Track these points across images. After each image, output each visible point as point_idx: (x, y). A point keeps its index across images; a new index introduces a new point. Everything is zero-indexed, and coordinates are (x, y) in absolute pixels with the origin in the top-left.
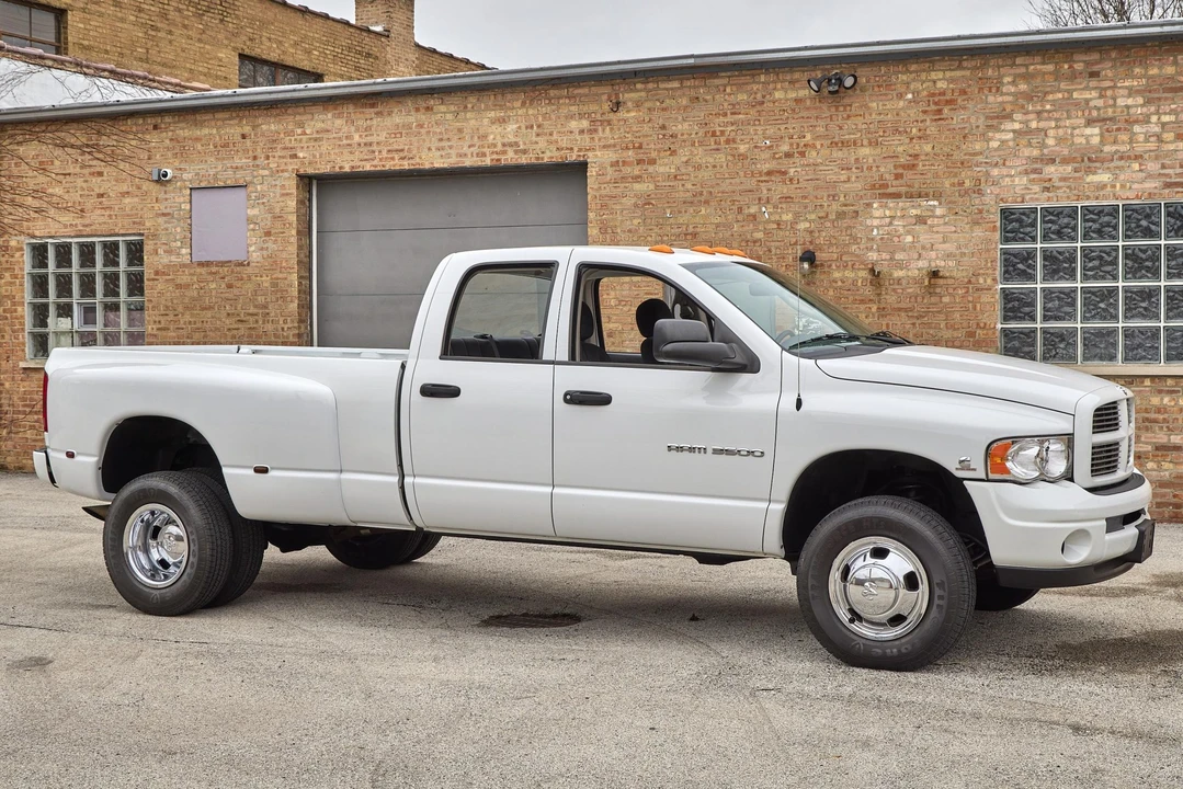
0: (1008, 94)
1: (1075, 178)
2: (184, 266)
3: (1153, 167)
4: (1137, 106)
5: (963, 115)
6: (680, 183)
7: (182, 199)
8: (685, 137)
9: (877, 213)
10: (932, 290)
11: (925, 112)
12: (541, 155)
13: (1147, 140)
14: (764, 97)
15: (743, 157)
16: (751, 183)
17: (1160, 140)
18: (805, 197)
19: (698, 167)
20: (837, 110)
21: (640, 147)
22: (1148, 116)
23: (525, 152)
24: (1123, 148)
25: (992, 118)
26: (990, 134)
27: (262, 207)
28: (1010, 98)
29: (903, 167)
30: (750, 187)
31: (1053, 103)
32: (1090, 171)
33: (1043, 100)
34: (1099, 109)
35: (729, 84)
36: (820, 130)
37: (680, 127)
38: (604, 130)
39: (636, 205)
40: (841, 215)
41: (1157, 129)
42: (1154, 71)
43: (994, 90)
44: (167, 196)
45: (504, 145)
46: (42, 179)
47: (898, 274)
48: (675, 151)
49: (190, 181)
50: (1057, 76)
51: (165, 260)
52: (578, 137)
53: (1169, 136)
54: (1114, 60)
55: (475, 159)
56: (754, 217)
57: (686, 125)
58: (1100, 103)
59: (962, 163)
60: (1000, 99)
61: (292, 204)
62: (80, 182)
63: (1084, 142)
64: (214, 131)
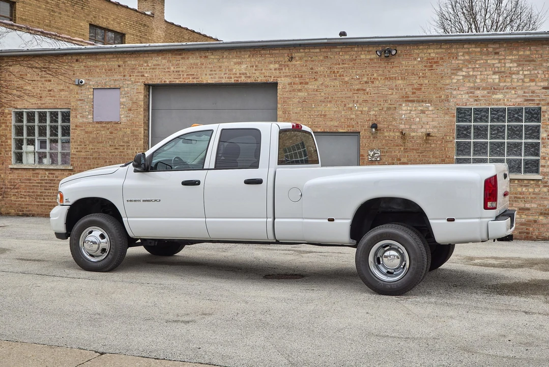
0: (460, 60)
1: (488, 96)
2: (90, 123)
3: (520, 92)
4: (514, 67)
5: (441, 68)
6: (319, 93)
7: (89, 93)
8: (322, 73)
9: (404, 108)
10: (427, 142)
11: (425, 66)
12: (257, 79)
13: (518, 81)
14: (356, 57)
15: (347, 83)
16: (350, 94)
17: (523, 81)
18: (373, 101)
19: (327, 86)
20: (388, 64)
21: (302, 77)
22: (519, 71)
23: (249, 77)
24: (509, 84)
25: (454, 70)
26: (453, 77)
27: (127, 98)
28: (461, 62)
29: (416, 89)
30: (349, 95)
31: (480, 64)
32: (494, 93)
33: (475, 63)
34: (498, 68)
35: (341, 51)
36: (381, 72)
37: (319, 69)
38: (285, 69)
39: (299, 102)
40: (389, 109)
41: (522, 77)
42: (521, 53)
43: (455, 58)
44: (82, 92)
45: (240, 74)
46: (21, 82)
47: (413, 134)
48: (317, 79)
49: (93, 85)
50: (481, 53)
51: (81, 121)
52: (274, 71)
53: (527, 80)
54: (505, 47)
55: (227, 79)
56: (351, 108)
57: (322, 68)
58: (499, 65)
59: (441, 88)
60: (457, 62)
61: (142, 97)
62: (40, 84)
63: (492, 81)
64: (105, 63)
